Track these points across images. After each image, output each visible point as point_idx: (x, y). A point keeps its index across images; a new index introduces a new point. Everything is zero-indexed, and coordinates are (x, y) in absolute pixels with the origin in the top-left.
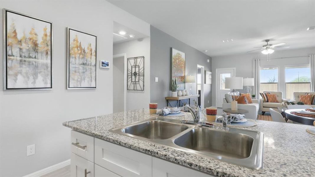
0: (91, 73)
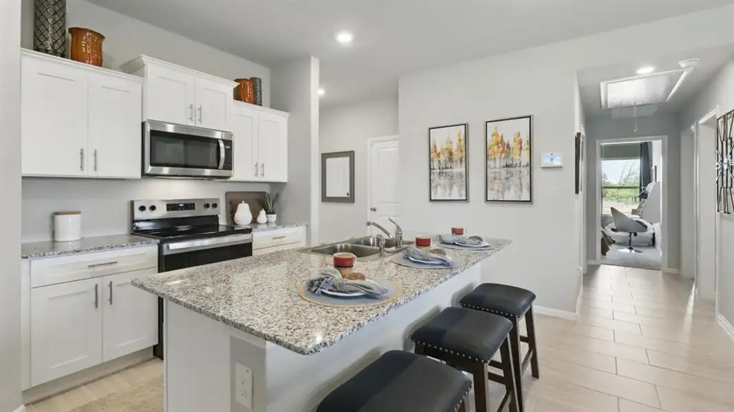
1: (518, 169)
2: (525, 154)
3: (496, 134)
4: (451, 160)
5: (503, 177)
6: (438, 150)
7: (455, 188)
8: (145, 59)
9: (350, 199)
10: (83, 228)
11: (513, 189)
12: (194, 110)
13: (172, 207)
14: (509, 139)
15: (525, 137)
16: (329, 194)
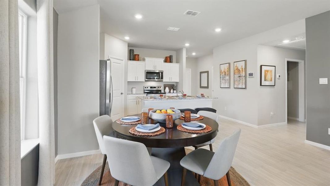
0: (242, 81)
1: (242, 78)
2: (244, 72)
3: (236, 66)
4: (225, 74)
5: (238, 80)
6: (222, 72)
7: (226, 84)
8: (145, 58)
9: (207, 87)
10: (136, 91)
11: (241, 84)
12: (155, 67)
13: (151, 88)
14: (240, 68)
15: (244, 67)
16: (202, 86)
